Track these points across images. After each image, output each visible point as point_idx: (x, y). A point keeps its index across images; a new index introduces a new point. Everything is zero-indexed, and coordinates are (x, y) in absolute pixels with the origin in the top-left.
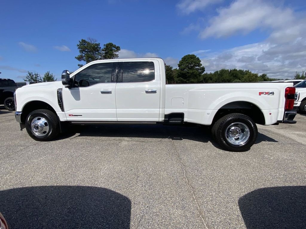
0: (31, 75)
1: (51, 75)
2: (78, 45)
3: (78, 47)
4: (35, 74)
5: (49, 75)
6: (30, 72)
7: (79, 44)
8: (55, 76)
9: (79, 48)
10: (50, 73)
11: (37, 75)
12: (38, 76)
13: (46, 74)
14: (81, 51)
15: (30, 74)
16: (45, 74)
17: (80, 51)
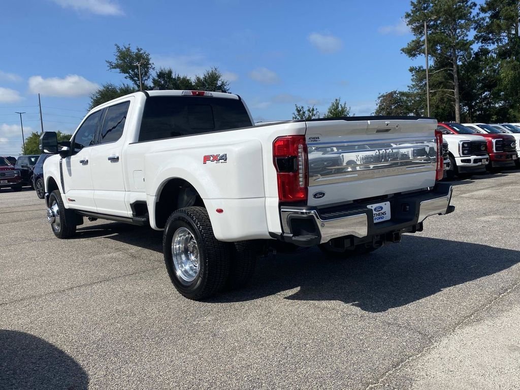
0: (301, 112)
1: (343, 106)
2: (408, 15)
3: (408, 20)
4: (309, 110)
5: (337, 107)
6: (299, 105)
7: (410, 12)
8: (350, 108)
9: (410, 23)
10: (342, 103)
11: (313, 110)
12: (315, 112)
13: (333, 105)
14: (418, 30)
15: (299, 111)
16: (331, 105)
17: (414, 30)
